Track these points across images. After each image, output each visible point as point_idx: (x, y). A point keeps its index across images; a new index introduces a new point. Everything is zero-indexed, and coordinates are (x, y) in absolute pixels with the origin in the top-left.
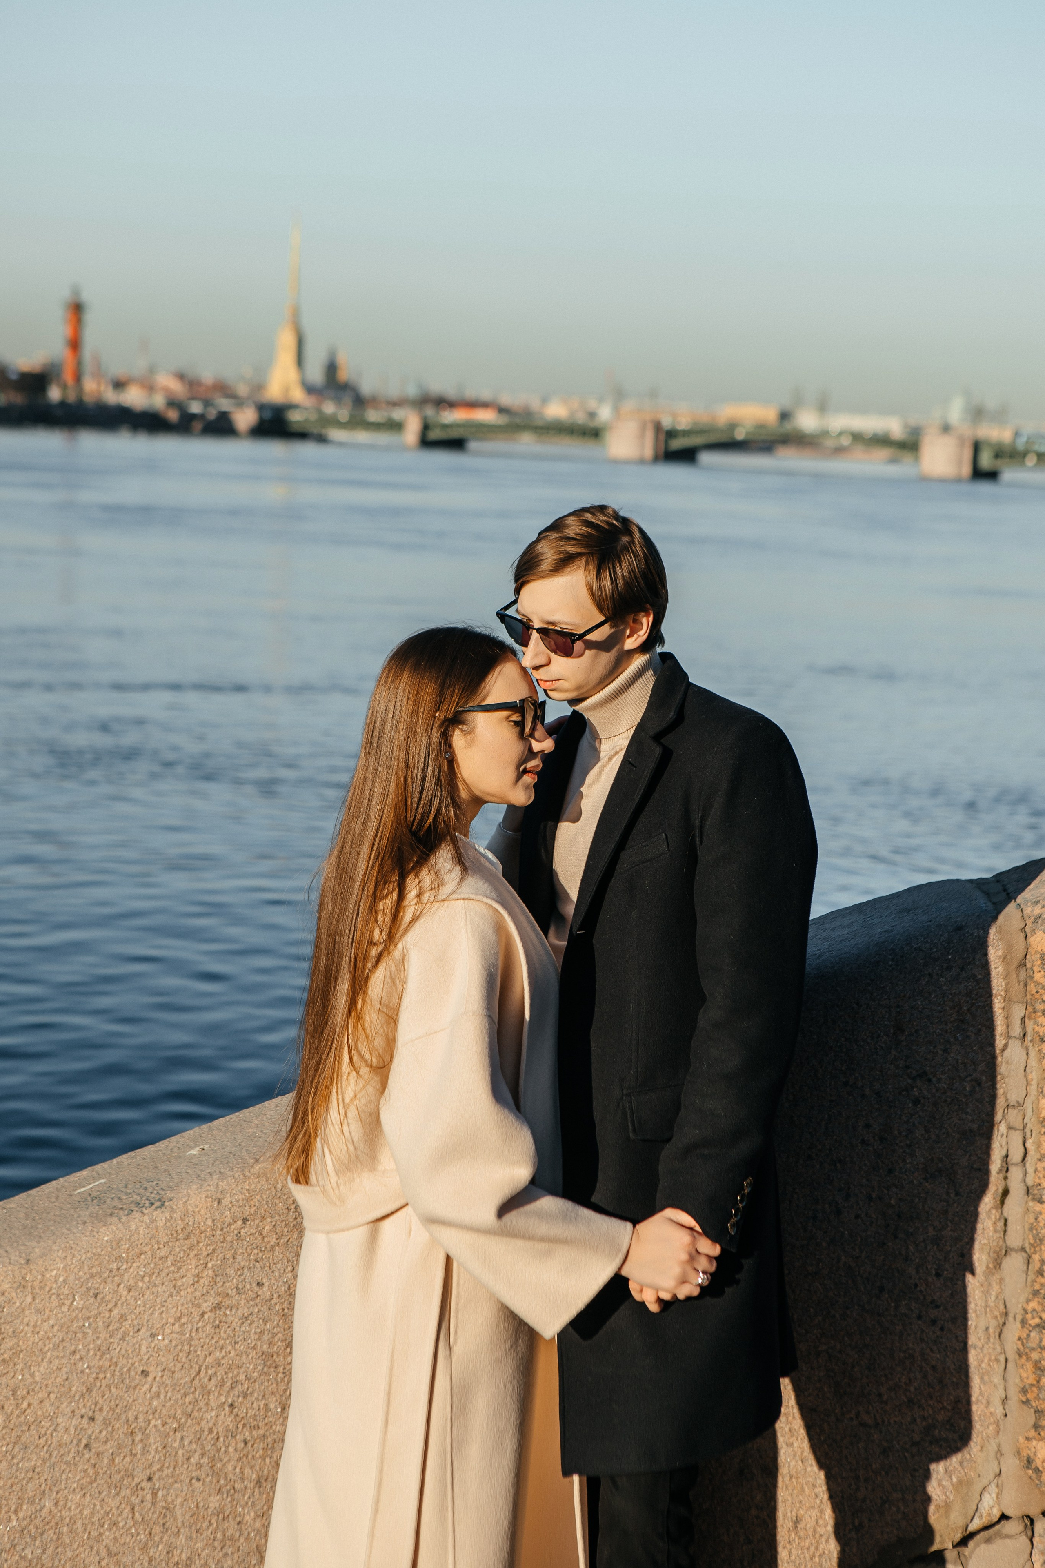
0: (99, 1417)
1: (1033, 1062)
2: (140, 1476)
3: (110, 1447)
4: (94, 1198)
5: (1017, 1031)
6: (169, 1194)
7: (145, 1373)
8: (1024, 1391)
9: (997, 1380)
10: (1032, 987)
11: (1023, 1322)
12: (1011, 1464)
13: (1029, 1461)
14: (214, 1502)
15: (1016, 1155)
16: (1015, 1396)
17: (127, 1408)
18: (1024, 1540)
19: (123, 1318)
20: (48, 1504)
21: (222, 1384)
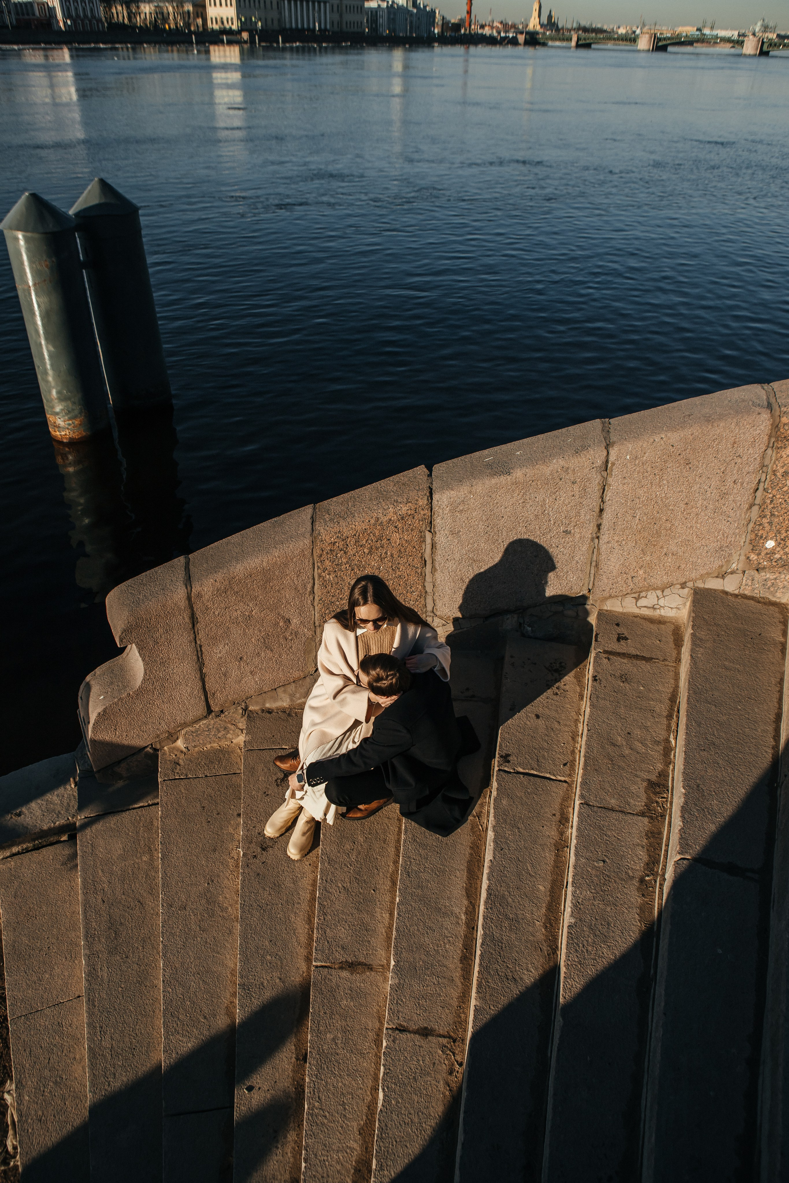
0: (490, 527)
1: (774, 455)
2: (500, 541)
3: (492, 534)
4: (489, 466)
5: (771, 445)
6: (512, 471)
7: (503, 517)
8: (751, 540)
9: (744, 537)
10: (779, 433)
11: (755, 523)
12: (743, 558)
13: (748, 558)
14: (519, 549)
15: (763, 479)
16: (748, 541)
17: (497, 525)
18: (742, 575)
19: (497, 503)
20: (476, 545)
21: (523, 521)
